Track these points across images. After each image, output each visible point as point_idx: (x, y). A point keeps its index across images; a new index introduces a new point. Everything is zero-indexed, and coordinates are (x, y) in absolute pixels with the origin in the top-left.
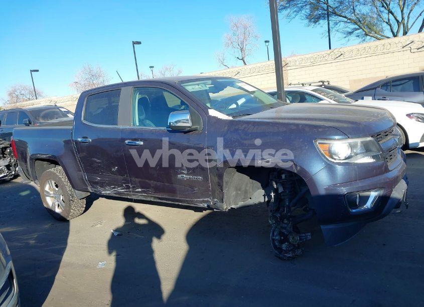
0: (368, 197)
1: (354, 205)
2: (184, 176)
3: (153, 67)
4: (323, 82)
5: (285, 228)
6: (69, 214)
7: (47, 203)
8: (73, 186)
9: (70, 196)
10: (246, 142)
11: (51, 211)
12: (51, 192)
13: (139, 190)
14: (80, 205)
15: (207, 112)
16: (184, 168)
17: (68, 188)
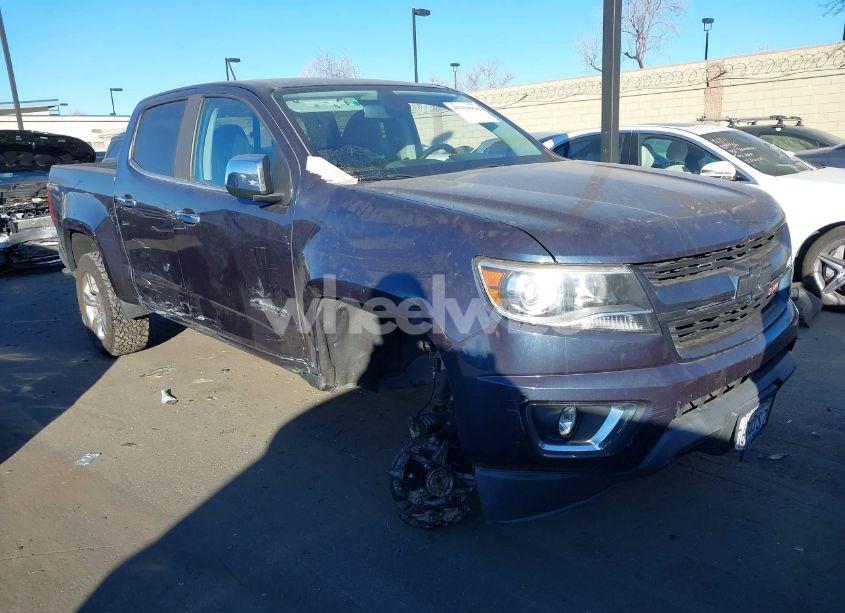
0: (600, 419)
1: (555, 437)
2: (261, 301)
3: (457, 65)
4: (779, 119)
5: (428, 455)
6: (112, 344)
7: (87, 318)
8: (116, 291)
9: (114, 311)
10: (355, 244)
11: (91, 335)
12: (93, 298)
13: (202, 318)
14: (134, 331)
15: (304, 164)
16: (260, 284)
17: (111, 294)
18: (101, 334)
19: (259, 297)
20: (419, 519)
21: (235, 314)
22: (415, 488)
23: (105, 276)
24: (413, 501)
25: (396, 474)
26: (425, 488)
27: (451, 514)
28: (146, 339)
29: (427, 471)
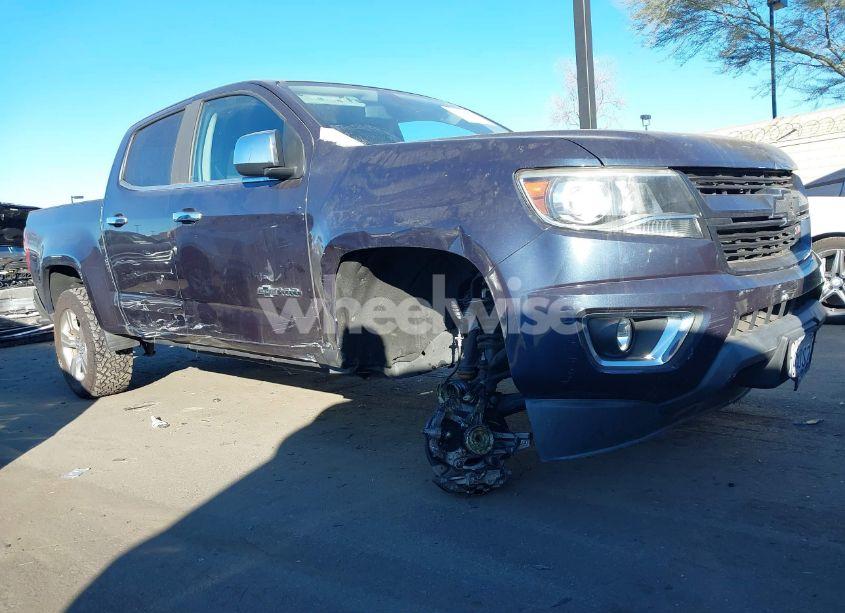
0: (657, 333)
2: (269, 287)
5: (464, 415)
6: (93, 382)
7: (64, 361)
8: (100, 323)
9: (97, 345)
10: (378, 193)
11: (69, 377)
12: (72, 338)
13: (199, 326)
14: (118, 366)
15: (317, 134)
16: (269, 268)
17: (94, 326)
18: (79, 376)
19: (266, 282)
20: (460, 482)
21: (238, 311)
22: (454, 449)
23: (88, 308)
24: (451, 463)
25: (432, 432)
26: (464, 447)
27: (492, 477)
28: (129, 377)
29: (464, 429)
